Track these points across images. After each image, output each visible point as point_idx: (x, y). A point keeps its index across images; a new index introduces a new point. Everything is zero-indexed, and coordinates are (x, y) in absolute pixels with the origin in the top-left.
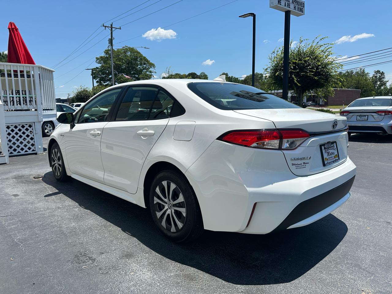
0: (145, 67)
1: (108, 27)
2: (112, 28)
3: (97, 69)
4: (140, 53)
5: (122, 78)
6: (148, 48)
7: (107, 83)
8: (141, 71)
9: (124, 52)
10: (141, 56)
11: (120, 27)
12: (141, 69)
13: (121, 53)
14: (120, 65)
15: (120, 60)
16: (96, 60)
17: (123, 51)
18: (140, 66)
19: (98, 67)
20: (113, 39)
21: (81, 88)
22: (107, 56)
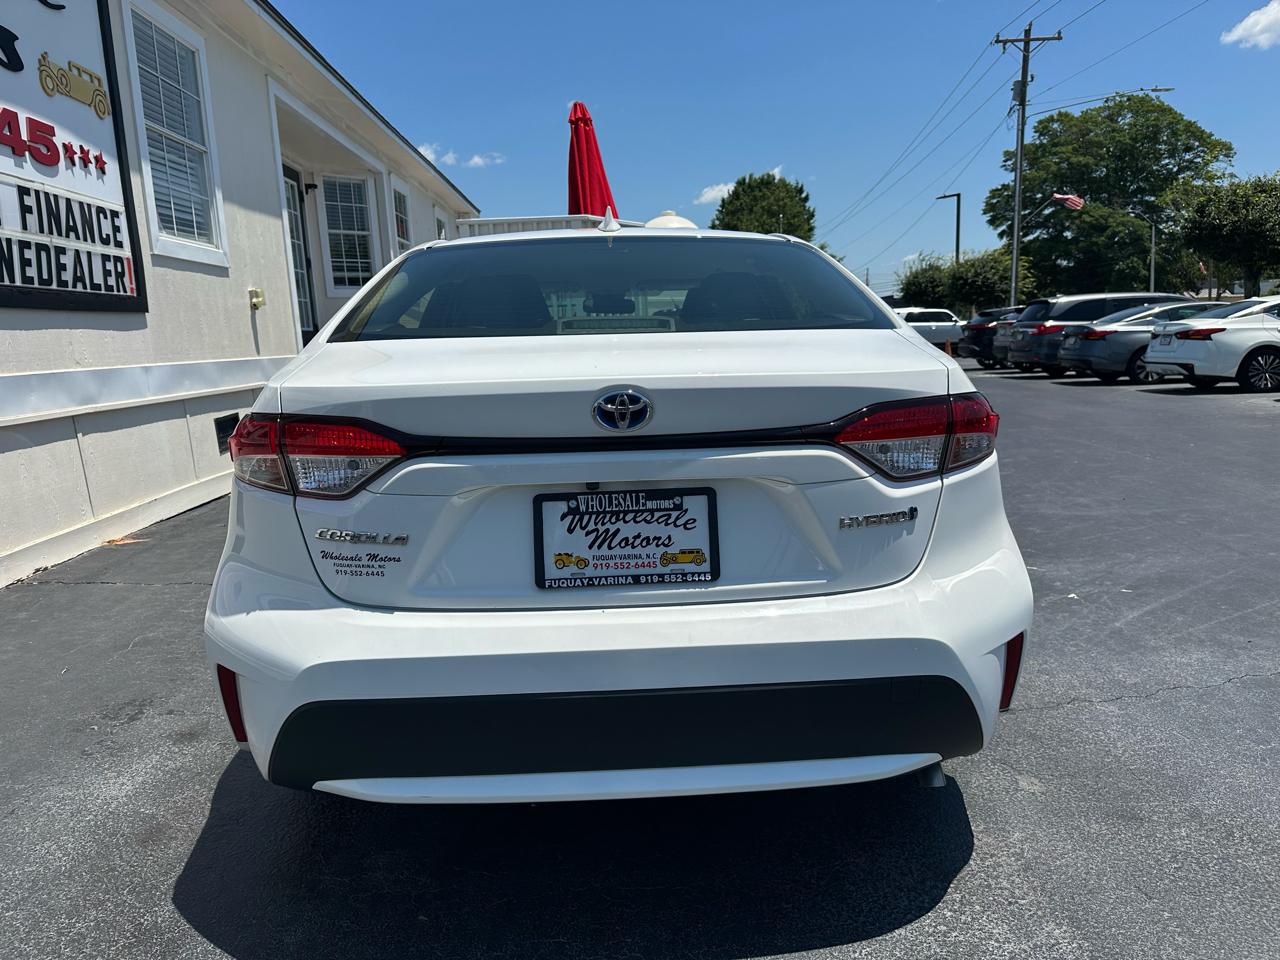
0: (1187, 161)
1: (1013, 41)
2: (1027, 44)
3: (1006, 190)
4: (1171, 109)
5: (1087, 213)
6: (1167, 90)
7: (1035, 235)
8: (1171, 177)
9: (1107, 117)
10: (1177, 118)
11: (1059, 33)
12: (1170, 172)
13: (1096, 124)
14: (1086, 165)
15: (1087, 147)
16: (1005, 161)
17: (1106, 113)
18: (1167, 161)
19: (1008, 185)
20: (1029, 79)
21: (923, 260)
22: (1045, 141)
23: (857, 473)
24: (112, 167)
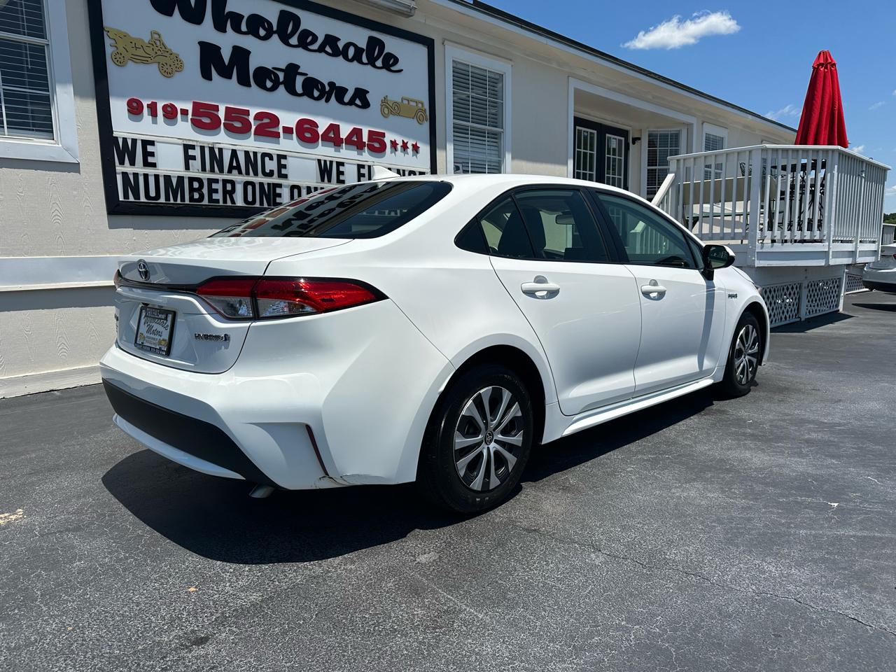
23: (199, 310)
24: (425, 149)
